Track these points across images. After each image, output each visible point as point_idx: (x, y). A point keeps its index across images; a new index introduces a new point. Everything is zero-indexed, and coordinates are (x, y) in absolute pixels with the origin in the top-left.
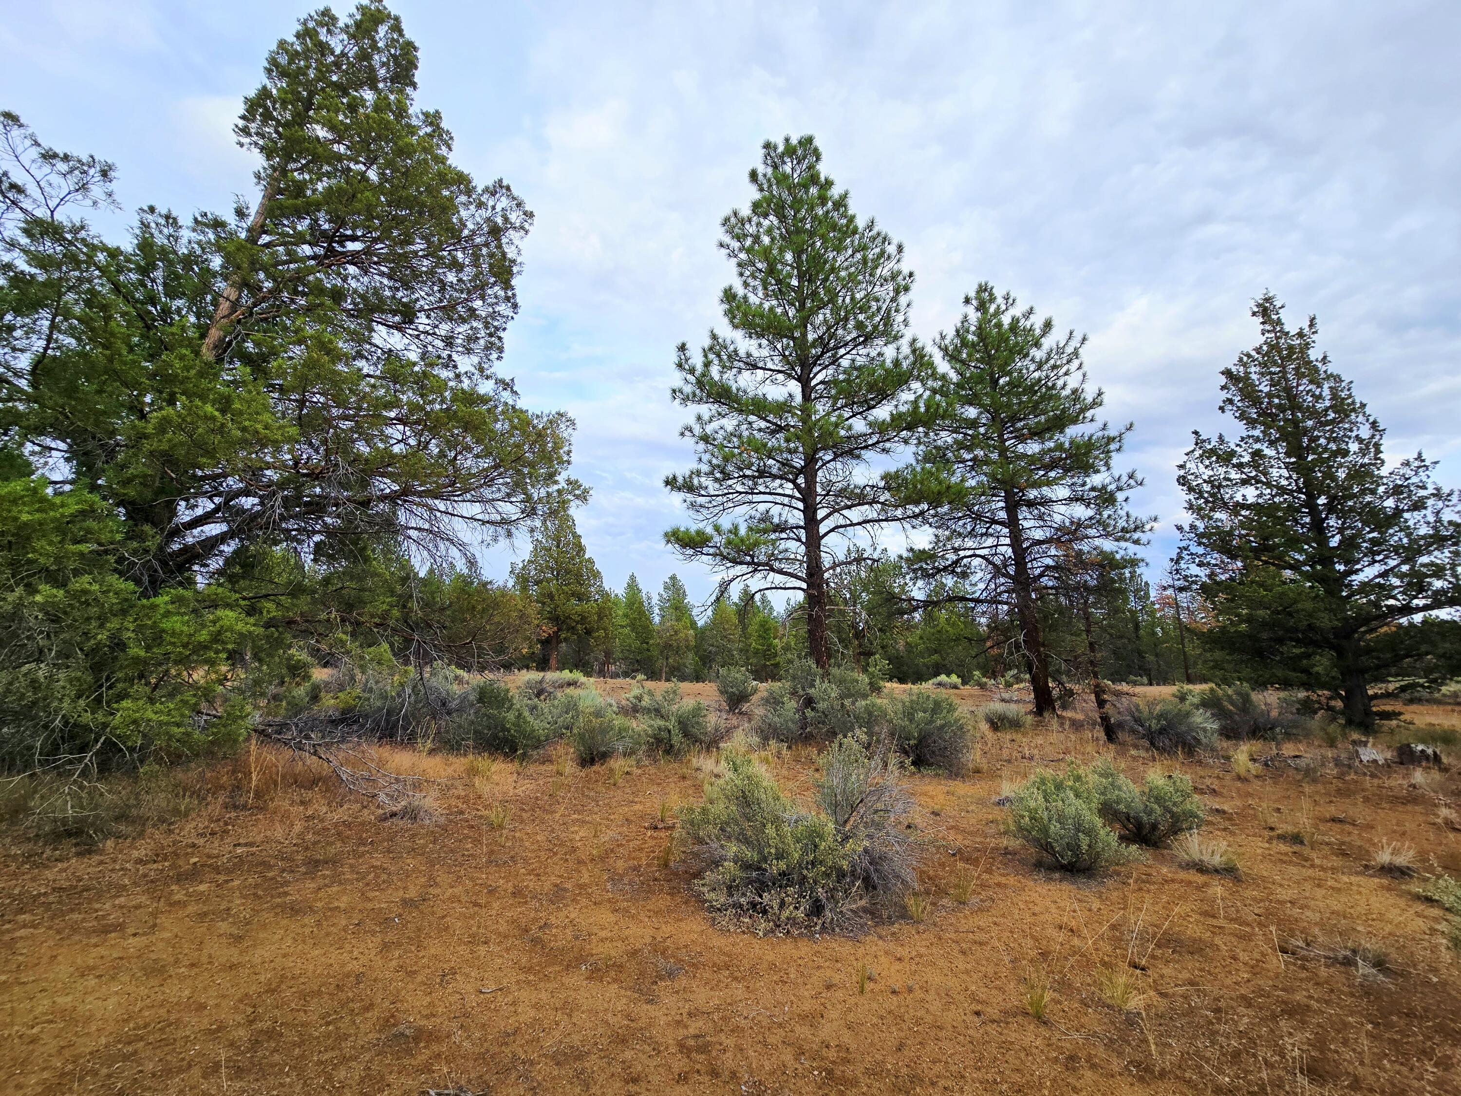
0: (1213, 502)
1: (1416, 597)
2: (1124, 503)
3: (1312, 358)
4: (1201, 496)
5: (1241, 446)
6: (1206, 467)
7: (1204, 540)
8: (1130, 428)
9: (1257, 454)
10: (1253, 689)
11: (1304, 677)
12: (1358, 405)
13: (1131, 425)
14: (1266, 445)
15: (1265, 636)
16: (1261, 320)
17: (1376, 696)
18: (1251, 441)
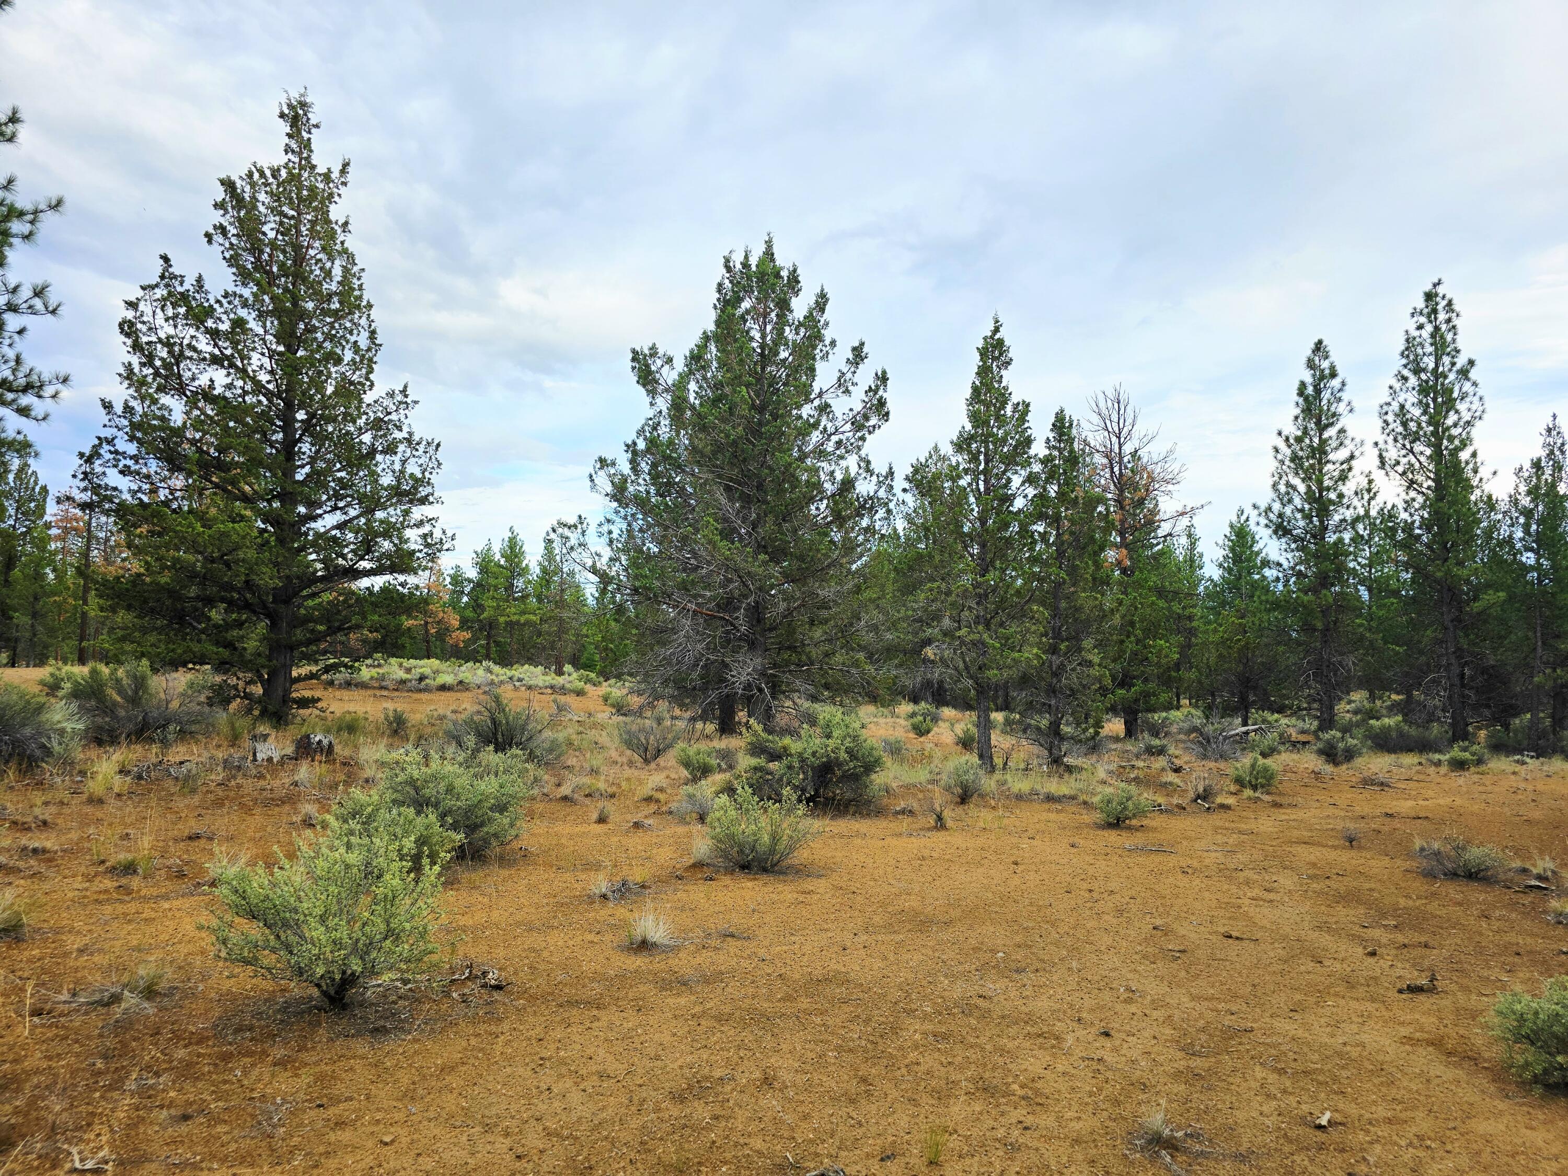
0: (166, 378)
1: (362, 558)
2: (16, 337)
3: (333, 216)
4: (149, 362)
5: (221, 305)
6: (167, 320)
7: (139, 435)
8: (57, 205)
9: (239, 323)
10: (155, 671)
11: (225, 653)
12: (364, 303)
13: (59, 203)
14: (254, 315)
15: (193, 591)
16: (288, 130)
17: (299, 679)
18: (236, 302)
